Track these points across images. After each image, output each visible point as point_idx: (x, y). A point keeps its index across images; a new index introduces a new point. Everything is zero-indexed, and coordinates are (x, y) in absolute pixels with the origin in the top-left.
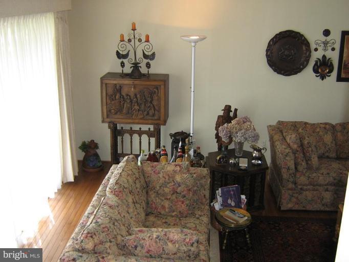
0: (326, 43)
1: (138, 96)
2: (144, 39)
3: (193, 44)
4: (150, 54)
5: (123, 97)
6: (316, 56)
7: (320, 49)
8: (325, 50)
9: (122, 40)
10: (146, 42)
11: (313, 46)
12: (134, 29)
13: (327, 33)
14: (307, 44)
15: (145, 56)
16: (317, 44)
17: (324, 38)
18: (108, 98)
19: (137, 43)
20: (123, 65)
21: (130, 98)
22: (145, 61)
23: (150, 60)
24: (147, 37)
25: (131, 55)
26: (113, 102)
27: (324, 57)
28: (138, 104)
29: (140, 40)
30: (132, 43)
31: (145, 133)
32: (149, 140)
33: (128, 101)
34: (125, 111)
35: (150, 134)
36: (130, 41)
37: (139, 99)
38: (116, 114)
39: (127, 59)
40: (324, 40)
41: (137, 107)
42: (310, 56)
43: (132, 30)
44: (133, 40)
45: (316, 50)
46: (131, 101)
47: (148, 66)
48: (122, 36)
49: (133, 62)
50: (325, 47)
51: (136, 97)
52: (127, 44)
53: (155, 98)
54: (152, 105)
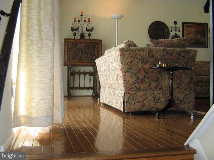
0: (175, 28)
1: (86, 49)
2: (87, 21)
3: (116, 20)
4: (90, 28)
5: (77, 50)
6: (172, 34)
7: (173, 31)
8: (176, 31)
9: (75, 21)
10: (88, 22)
11: (170, 29)
12: (82, 15)
13: (175, 23)
14: (167, 28)
15: (88, 30)
16: (172, 28)
17: (174, 26)
18: (68, 50)
19: (83, 23)
20: (75, 34)
21: (82, 50)
22: (88, 33)
23: (91, 31)
24: (89, 19)
25: (80, 29)
26: (71, 53)
27: (176, 34)
28: (86, 53)
29: (85, 21)
30: (81, 22)
31: (88, 74)
32: (90, 78)
33: (80, 52)
34: (78, 58)
35: (91, 74)
36: (79, 21)
37: (87, 51)
38: (73, 59)
39: (78, 31)
40: (175, 26)
41: (85, 55)
42: (169, 34)
43: (81, 15)
44: (81, 21)
45: (171, 31)
46: (82, 52)
47: (89, 35)
48: (75, 18)
49: (81, 33)
50: (176, 29)
51: (85, 50)
52: (78, 23)
53: (96, 50)
54: (94, 54)
